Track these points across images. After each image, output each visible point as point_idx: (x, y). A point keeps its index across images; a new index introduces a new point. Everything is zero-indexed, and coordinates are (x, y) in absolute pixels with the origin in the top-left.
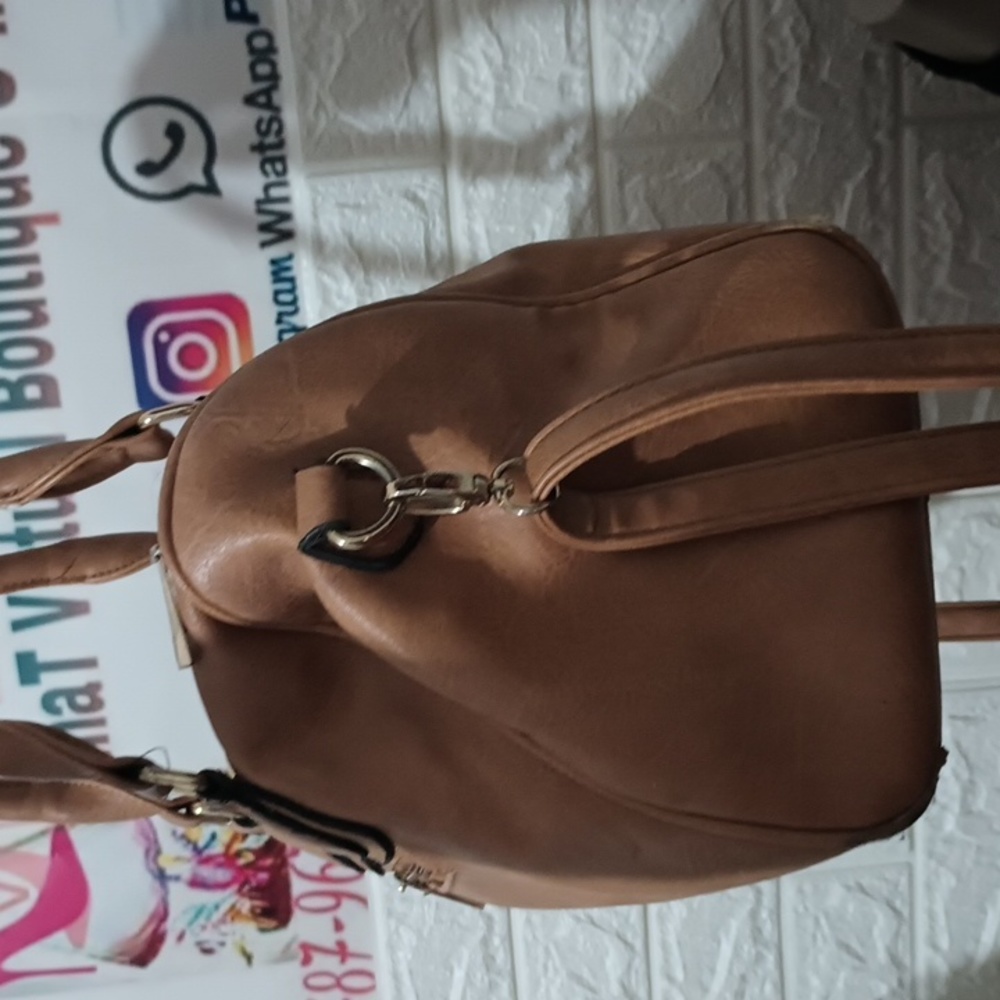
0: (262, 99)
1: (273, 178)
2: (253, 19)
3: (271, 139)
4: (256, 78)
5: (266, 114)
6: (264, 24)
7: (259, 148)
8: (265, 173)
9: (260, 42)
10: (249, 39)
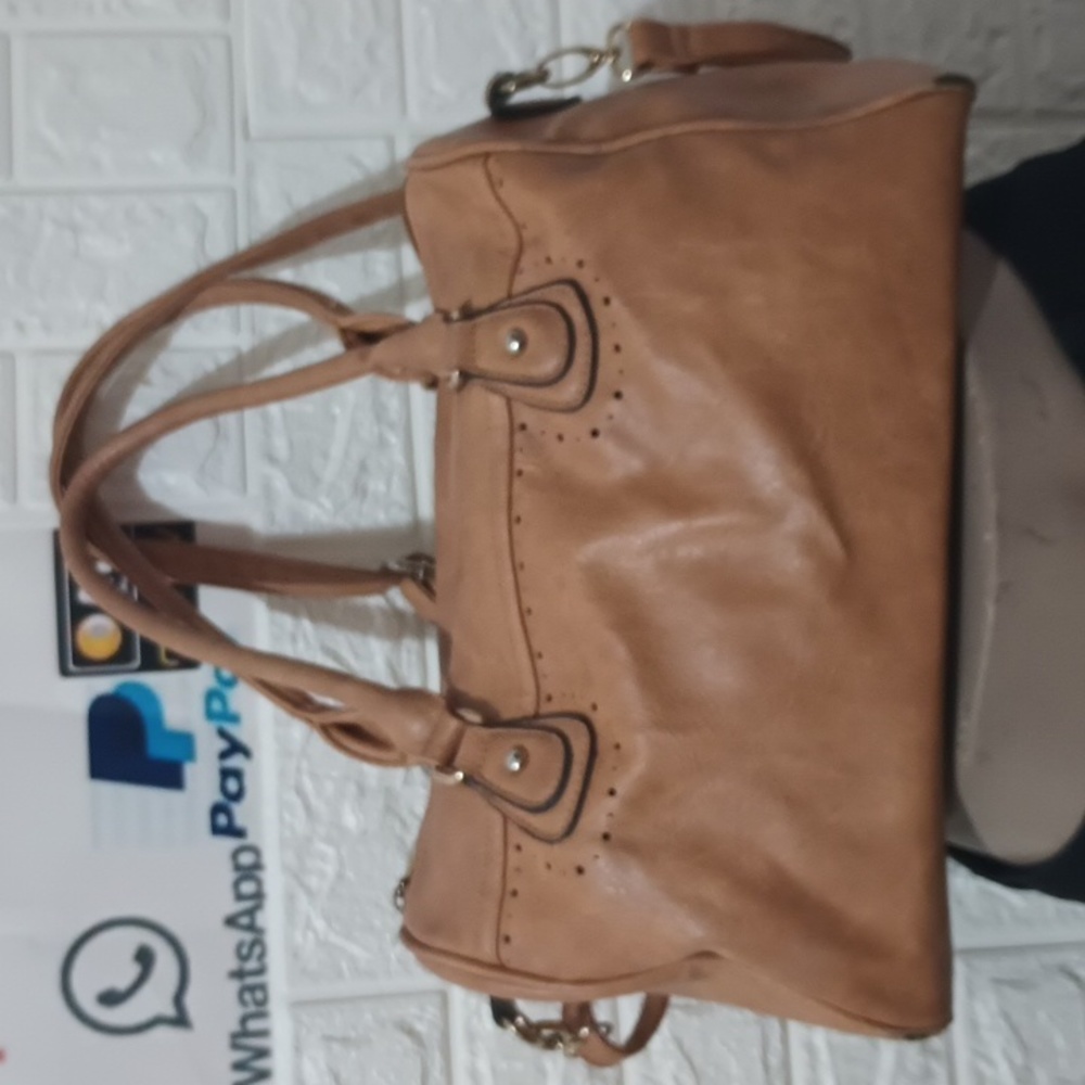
0: (244, 920)
1: (252, 1008)
2: (238, 833)
3: (252, 965)
4: (239, 897)
5: (248, 937)
6: (250, 840)
7: (238, 974)
8: (242, 1002)
9: (246, 859)
10: (235, 854)
